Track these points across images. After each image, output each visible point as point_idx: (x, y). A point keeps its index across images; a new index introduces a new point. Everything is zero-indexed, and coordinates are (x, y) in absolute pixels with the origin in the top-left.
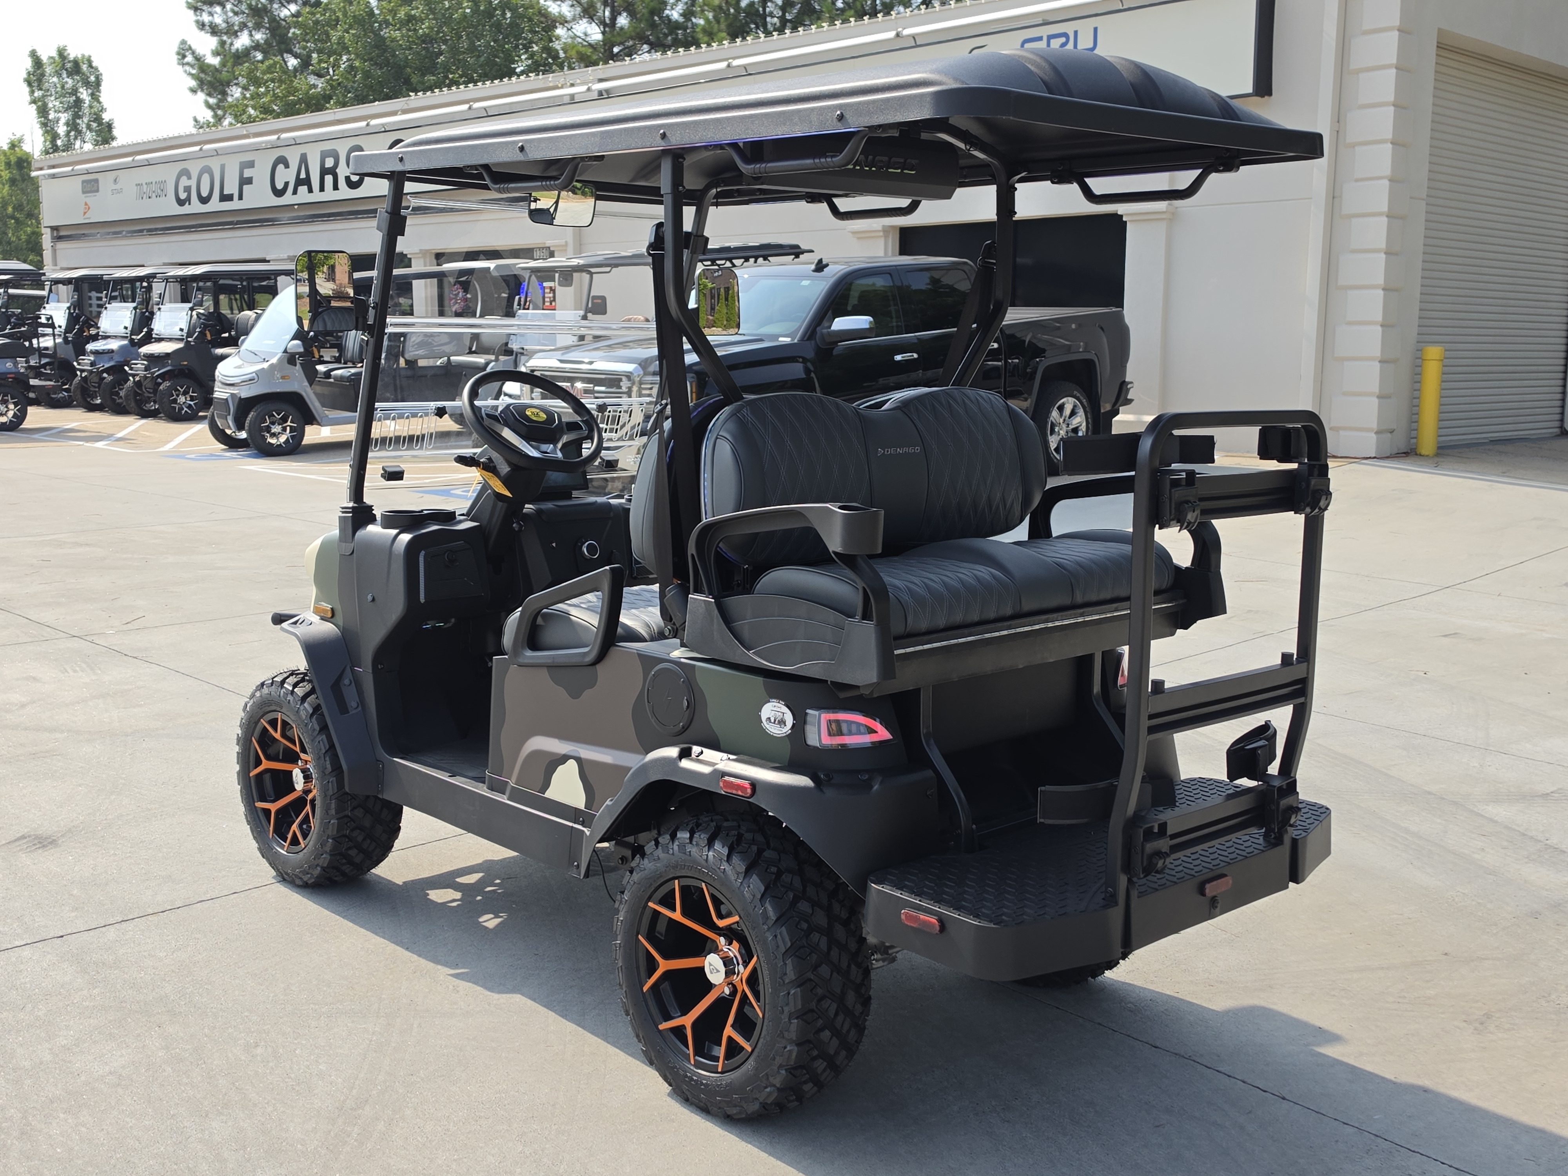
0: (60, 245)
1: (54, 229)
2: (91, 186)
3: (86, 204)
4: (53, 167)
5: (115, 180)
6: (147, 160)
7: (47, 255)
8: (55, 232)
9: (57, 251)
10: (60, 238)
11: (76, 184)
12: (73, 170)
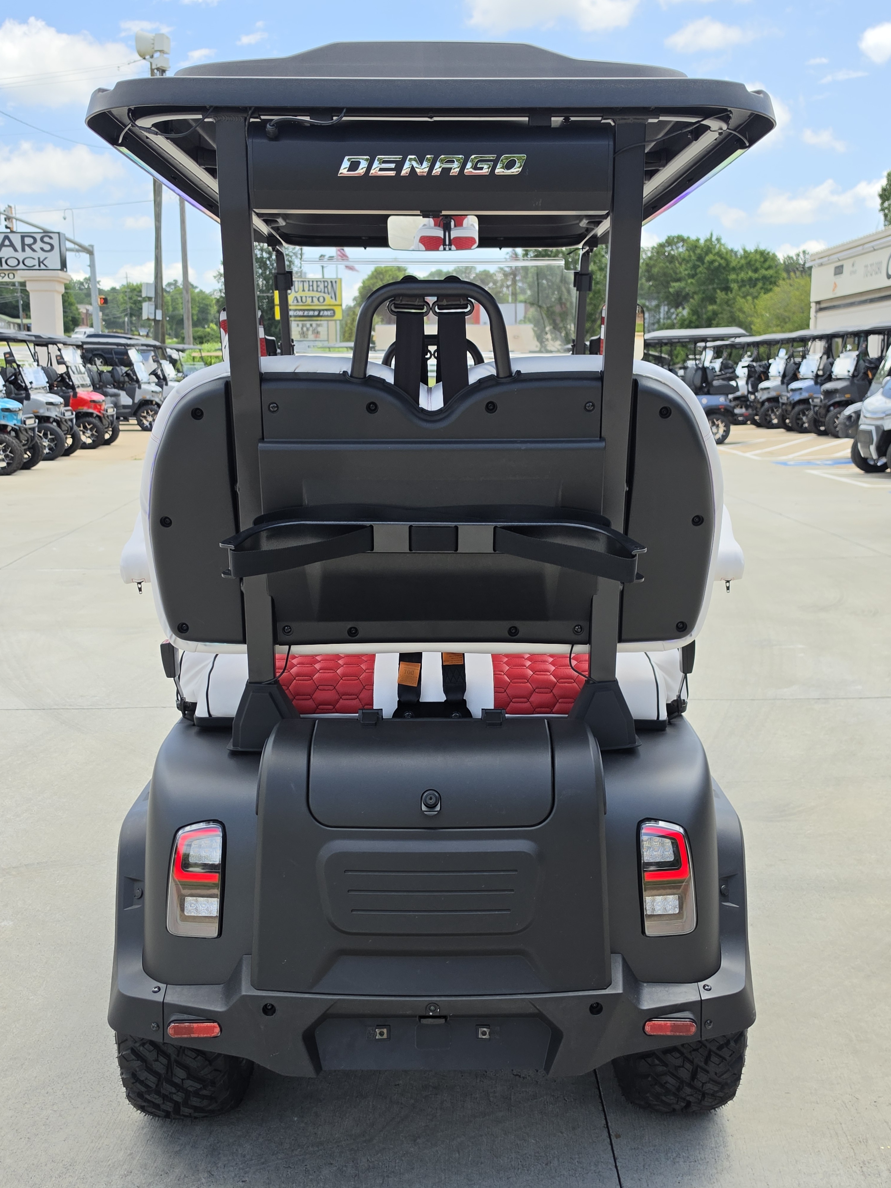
0: (821, 314)
1: (818, 303)
2: (839, 270)
3: (835, 283)
4: (822, 258)
5: (853, 265)
6: (873, 247)
7: (812, 323)
8: (818, 306)
9: (818, 320)
10: (821, 309)
11: (831, 269)
12: (829, 260)
